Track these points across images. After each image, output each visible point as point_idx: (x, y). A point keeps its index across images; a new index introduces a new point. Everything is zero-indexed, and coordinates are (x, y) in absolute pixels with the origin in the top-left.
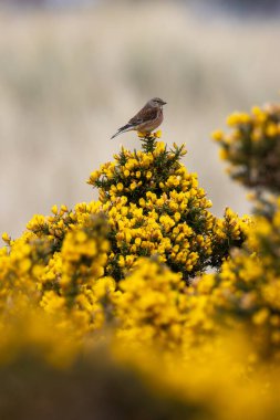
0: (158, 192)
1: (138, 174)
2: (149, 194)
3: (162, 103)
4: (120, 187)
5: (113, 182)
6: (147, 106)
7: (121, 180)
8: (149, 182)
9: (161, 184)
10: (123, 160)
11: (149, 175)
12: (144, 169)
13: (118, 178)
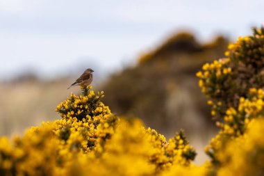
0: (92, 115)
1: (81, 107)
2: (88, 116)
3: (91, 71)
4: (72, 113)
5: (68, 110)
6: (85, 73)
7: (73, 110)
8: (86, 110)
9: (93, 112)
10: (73, 100)
11: (86, 107)
12: (84, 104)
13: (71, 109)
